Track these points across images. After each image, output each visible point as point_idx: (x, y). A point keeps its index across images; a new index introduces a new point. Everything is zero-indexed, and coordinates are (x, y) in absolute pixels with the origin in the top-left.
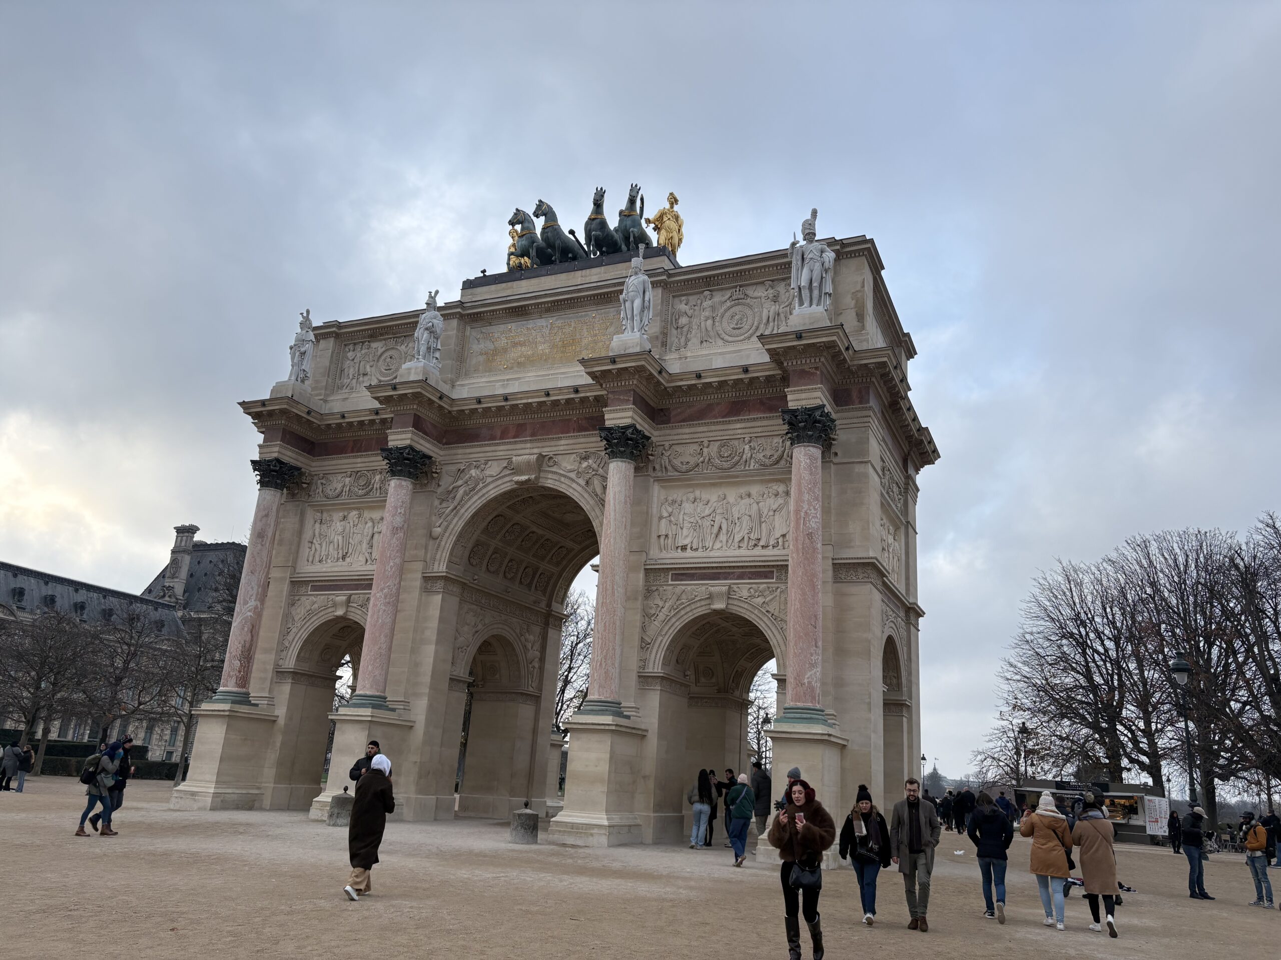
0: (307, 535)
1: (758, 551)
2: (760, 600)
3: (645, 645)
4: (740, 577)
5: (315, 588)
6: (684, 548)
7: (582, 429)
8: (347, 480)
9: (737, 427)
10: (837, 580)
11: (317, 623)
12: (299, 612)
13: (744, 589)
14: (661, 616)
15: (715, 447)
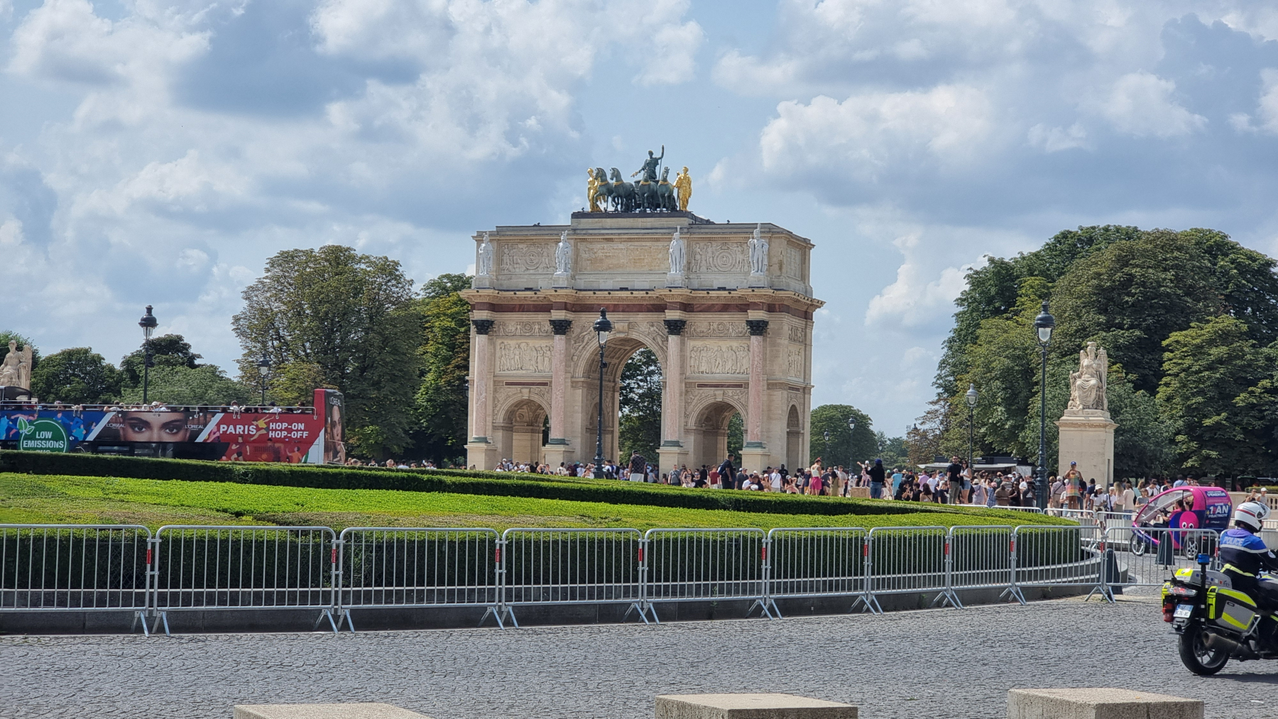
0: (498, 355)
1: (736, 375)
2: (736, 397)
3: (686, 416)
4: (729, 386)
5: (507, 384)
6: (702, 372)
7: (649, 310)
8: (519, 327)
9: (726, 317)
10: (768, 389)
11: (512, 402)
12: (501, 396)
13: (730, 391)
14: (693, 404)
15: (715, 326)
